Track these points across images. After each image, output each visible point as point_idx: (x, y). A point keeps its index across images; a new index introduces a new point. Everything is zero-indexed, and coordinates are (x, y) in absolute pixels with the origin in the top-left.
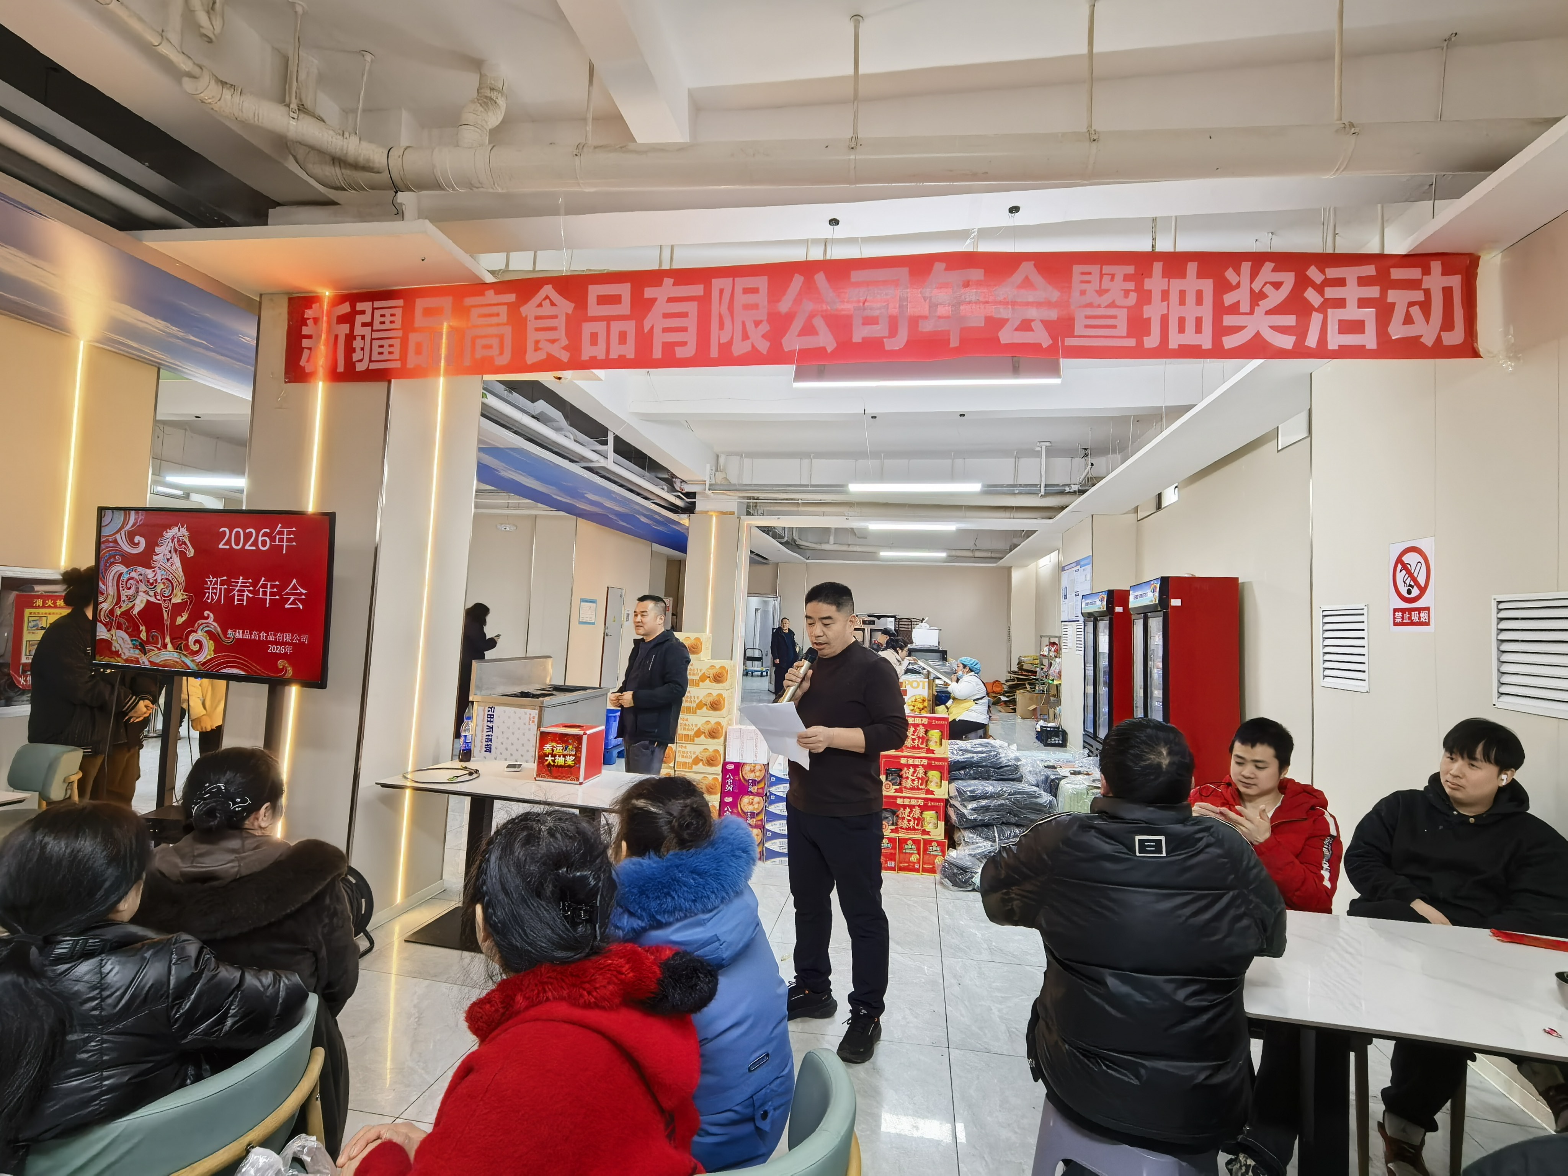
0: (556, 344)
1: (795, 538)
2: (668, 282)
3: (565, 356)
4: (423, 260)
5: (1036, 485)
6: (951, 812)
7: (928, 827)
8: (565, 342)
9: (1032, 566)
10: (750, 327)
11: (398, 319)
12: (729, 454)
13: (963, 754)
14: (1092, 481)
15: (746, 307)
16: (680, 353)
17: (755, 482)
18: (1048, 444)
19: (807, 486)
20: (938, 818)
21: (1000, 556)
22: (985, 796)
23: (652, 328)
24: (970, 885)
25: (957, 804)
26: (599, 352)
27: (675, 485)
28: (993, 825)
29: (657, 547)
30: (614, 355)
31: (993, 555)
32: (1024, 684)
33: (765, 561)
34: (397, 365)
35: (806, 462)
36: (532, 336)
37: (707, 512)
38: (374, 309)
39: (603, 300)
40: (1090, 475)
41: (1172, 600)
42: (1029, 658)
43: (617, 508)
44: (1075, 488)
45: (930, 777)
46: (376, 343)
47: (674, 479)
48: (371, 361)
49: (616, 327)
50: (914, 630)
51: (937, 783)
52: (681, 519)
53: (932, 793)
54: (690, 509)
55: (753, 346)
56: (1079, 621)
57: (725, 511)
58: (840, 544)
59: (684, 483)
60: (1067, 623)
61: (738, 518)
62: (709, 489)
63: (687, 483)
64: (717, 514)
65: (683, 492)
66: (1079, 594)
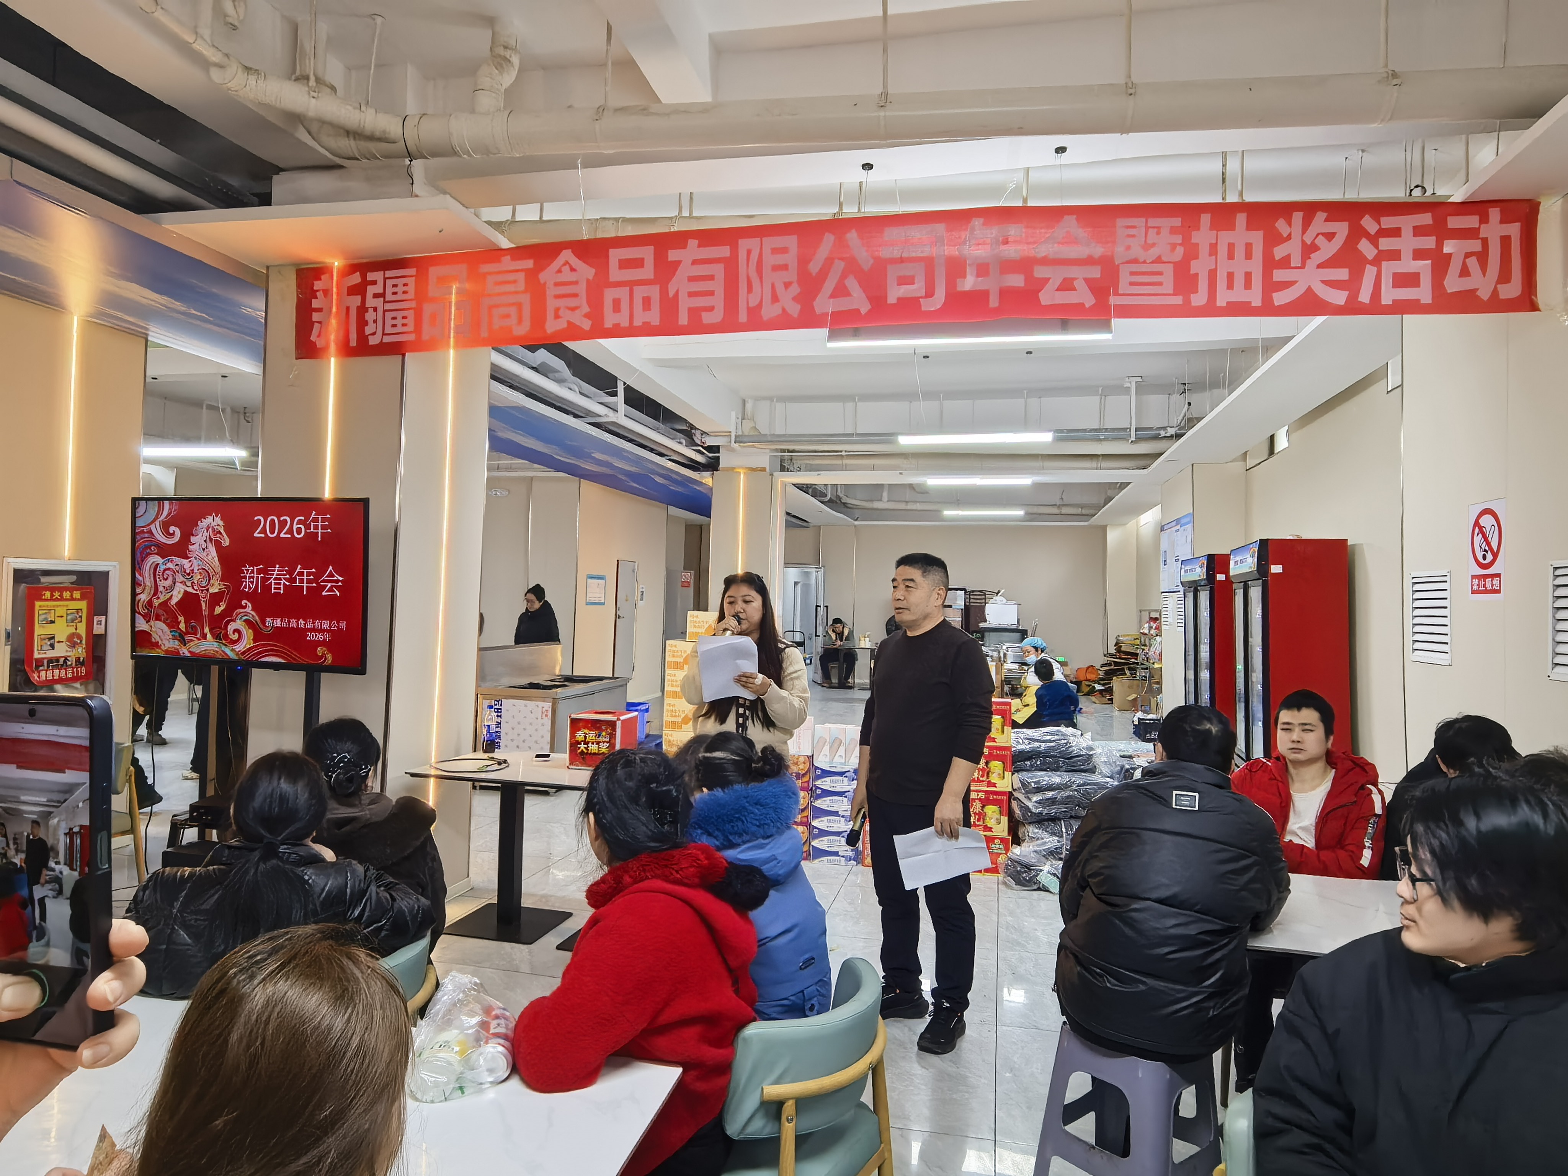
0: (577, 311)
1: (841, 495)
2: (693, 243)
3: (586, 325)
4: (440, 232)
5: (1125, 429)
6: (1014, 804)
7: (990, 823)
8: (586, 309)
9: (1132, 524)
10: (780, 289)
11: (411, 288)
12: (757, 399)
13: (1030, 743)
14: (1191, 422)
15: (776, 268)
16: (708, 318)
17: (791, 431)
18: (1139, 379)
19: (852, 435)
20: (1001, 813)
21: (1092, 512)
22: (1050, 788)
23: (677, 292)
24: (1035, 883)
25: (1021, 797)
26: (623, 320)
27: (696, 438)
28: (1060, 820)
29: (673, 511)
30: (637, 323)
31: (1084, 512)
32: (1123, 670)
33: (805, 524)
34: (411, 337)
35: (850, 405)
36: (551, 304)
37: (734, 468)
38: (385, 279)
39: (625, 264)
40: (1189, 416)
41: (1272, 567)
42: (1130, 638)
43: (627, 468)
44: (1171, 431)
45: (992, 767)
46: (389, 315)
47: (693, 431)
48: (384, 334)
49: (640, 292)
50: (987, 605)
51: (999, 774)
52: (702, 477)
53: (994, 785)
54: (713, 466)
55: (784, 310)
56: (1180, 591)
57: (754, 468)
58: (895, 502)
59: (706, 435)
60: (1167, 594)
61: (770, 475)
62: (735, 442)
63: (709, 435)
64: (745, 471)
65: (705, 445)
66: (1179, 560)
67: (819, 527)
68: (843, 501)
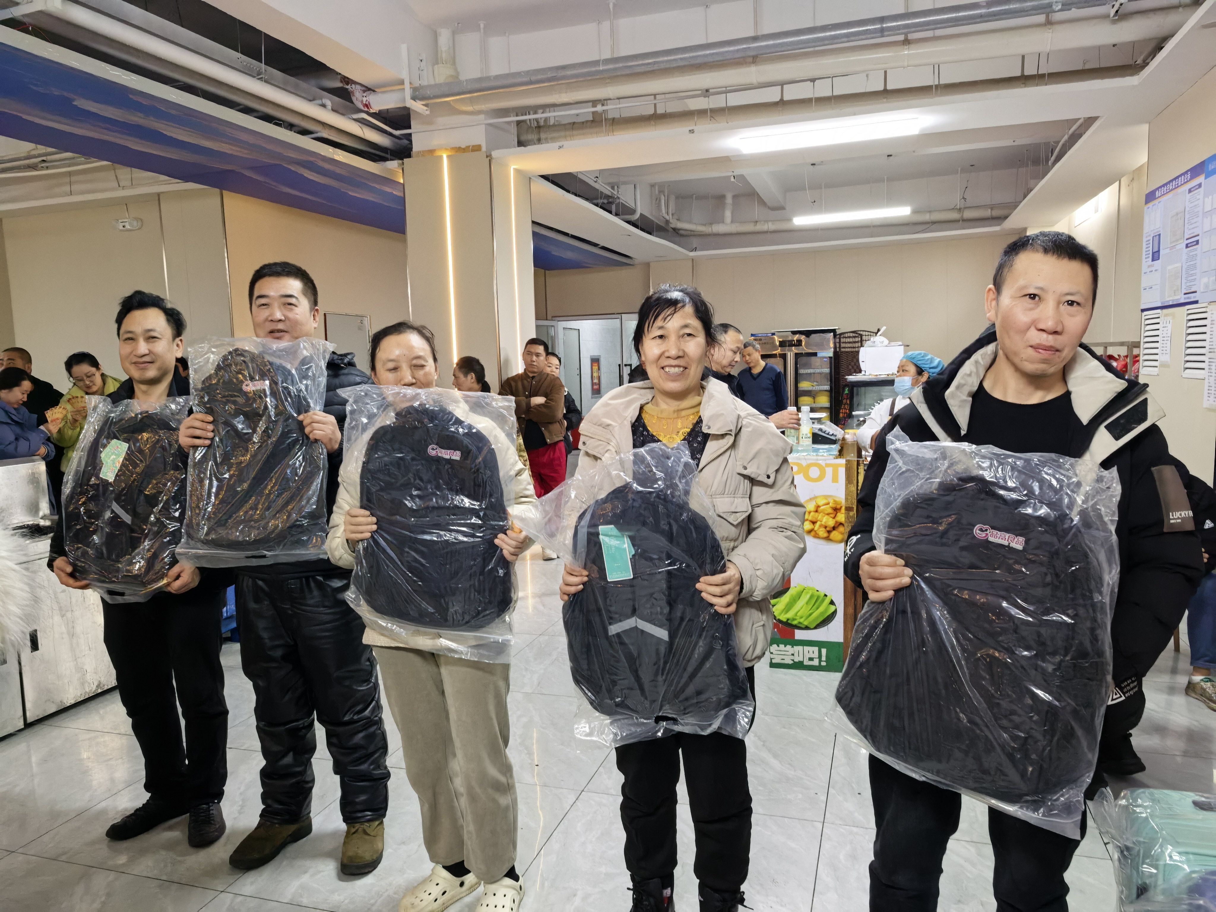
1: (667, 218)
12: (456, 30)
21: (1005, 212)
27: (354, 99)
31: (992, 214)
33: (627, 261)
37: (432, 152)
47: (349, 88)
50: (862, 350)
52: (389, 171)
54: (404, 150)
56: (1196, 302)
57: (463, 147)
58: (741, 222)
59: (369, 92)
60: (1159, 311)
61: (487, 157)
62: (414, 98)
63: (374, 91)
64: (450, 154)
65: (372, 111)
66: (1197, 242)
67: (647, 265)
68: (673, 226)
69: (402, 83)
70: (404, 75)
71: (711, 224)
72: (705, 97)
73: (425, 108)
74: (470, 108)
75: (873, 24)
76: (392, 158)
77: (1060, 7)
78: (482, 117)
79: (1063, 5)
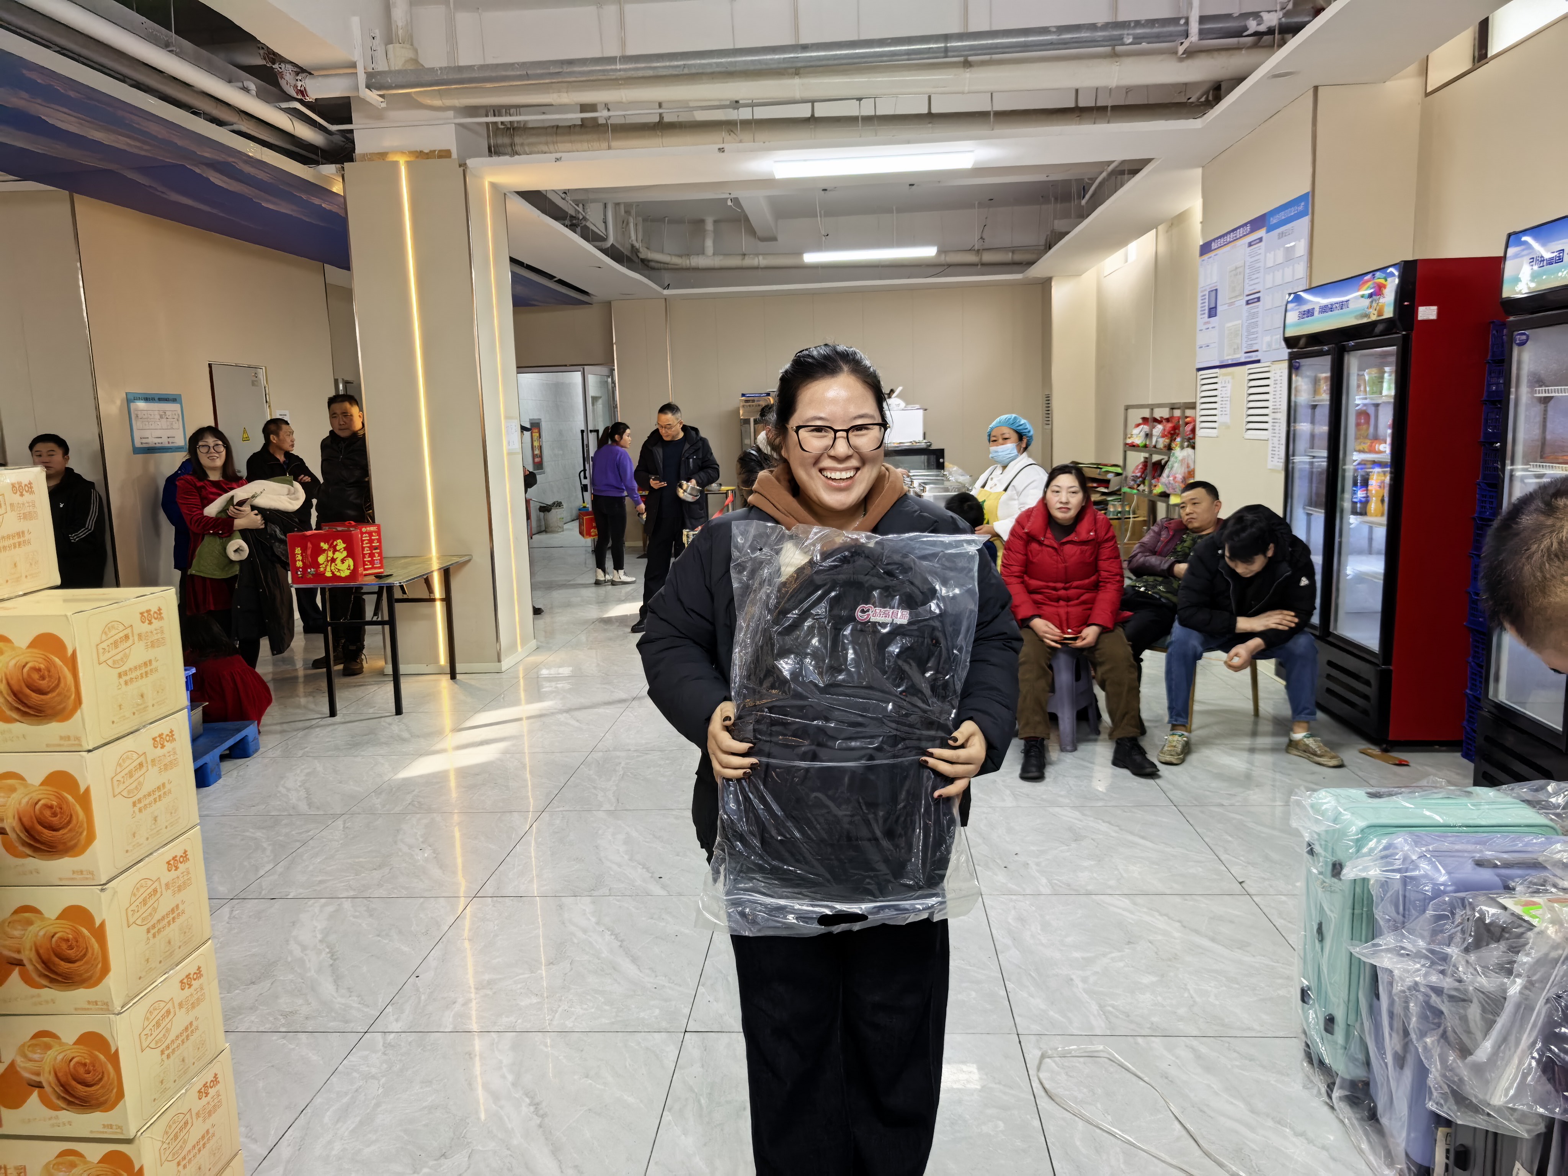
5: (1175, 21)
9: (1090, 274)
21: (1031, 257)
27: (283, 83)
29: (335, 275)
31: (1018, 257)
33: (583, 298)
35: (610, 9)
37: (383, 155)
44: (1271, 20)
47: (276, 66)
52: (323, 177)
54: (340, 152)
56: (1258, 361)
57: (426, 151)
58: (725, 255)
59: (304, 75)
60: (1217, 370)
61: (460, 166)
62: (369, 87)
63: (310, 74)
64: (408, 159)
65: (308, 99)
66: (1258, 299)
67: (608, 304)
68: (642, 256)
69: (354, 65)
70: (357, 56)
71: (688, 255)
72: (734, 108)
73: (381, 99)
74: (437, 103)
75: (936, 42)
76: (324, 161)
77: (1130, 40)
78: (451, 114)
79: (1134, 38)
